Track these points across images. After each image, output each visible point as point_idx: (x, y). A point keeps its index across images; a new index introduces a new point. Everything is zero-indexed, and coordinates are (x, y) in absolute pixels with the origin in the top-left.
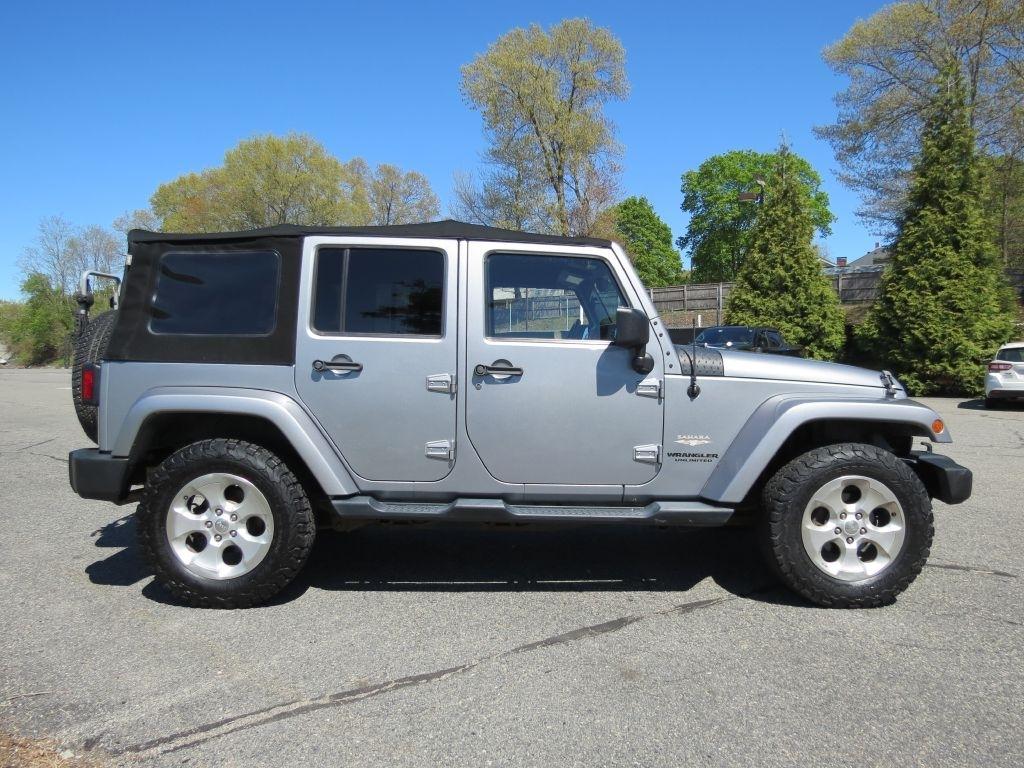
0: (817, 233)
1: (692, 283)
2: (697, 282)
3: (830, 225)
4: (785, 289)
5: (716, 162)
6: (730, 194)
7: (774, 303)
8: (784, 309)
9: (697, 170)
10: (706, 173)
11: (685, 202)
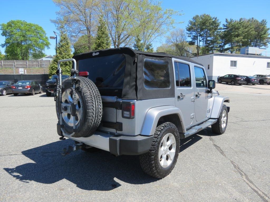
0: (46, 48)
1: (5, 60)
2: (7, 59)
3: (49, 46)
4: (67, 65)
5: (13, 22)
6: (19, 33)
7: (65, 68)
8: (67, 70)
9: (6, 23)
10: (9, 25)
11: (3, 33)
